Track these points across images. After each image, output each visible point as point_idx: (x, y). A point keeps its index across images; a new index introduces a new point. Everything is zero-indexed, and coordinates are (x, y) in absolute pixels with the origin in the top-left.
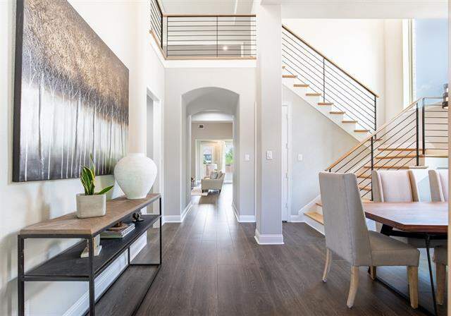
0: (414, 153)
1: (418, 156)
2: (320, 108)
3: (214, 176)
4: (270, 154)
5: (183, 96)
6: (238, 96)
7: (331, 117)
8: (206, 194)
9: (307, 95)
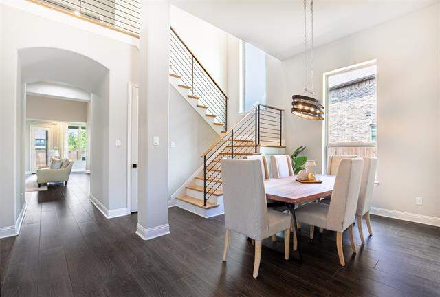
0: (254, 144)
1: (256, 146)
2: (189, 100)
3: (57, 165)
4: (157, 140)
5: (18, 50)
6: (107, 71)
7: (198, 109)
8: (46, 189)
9: (179, 85)
